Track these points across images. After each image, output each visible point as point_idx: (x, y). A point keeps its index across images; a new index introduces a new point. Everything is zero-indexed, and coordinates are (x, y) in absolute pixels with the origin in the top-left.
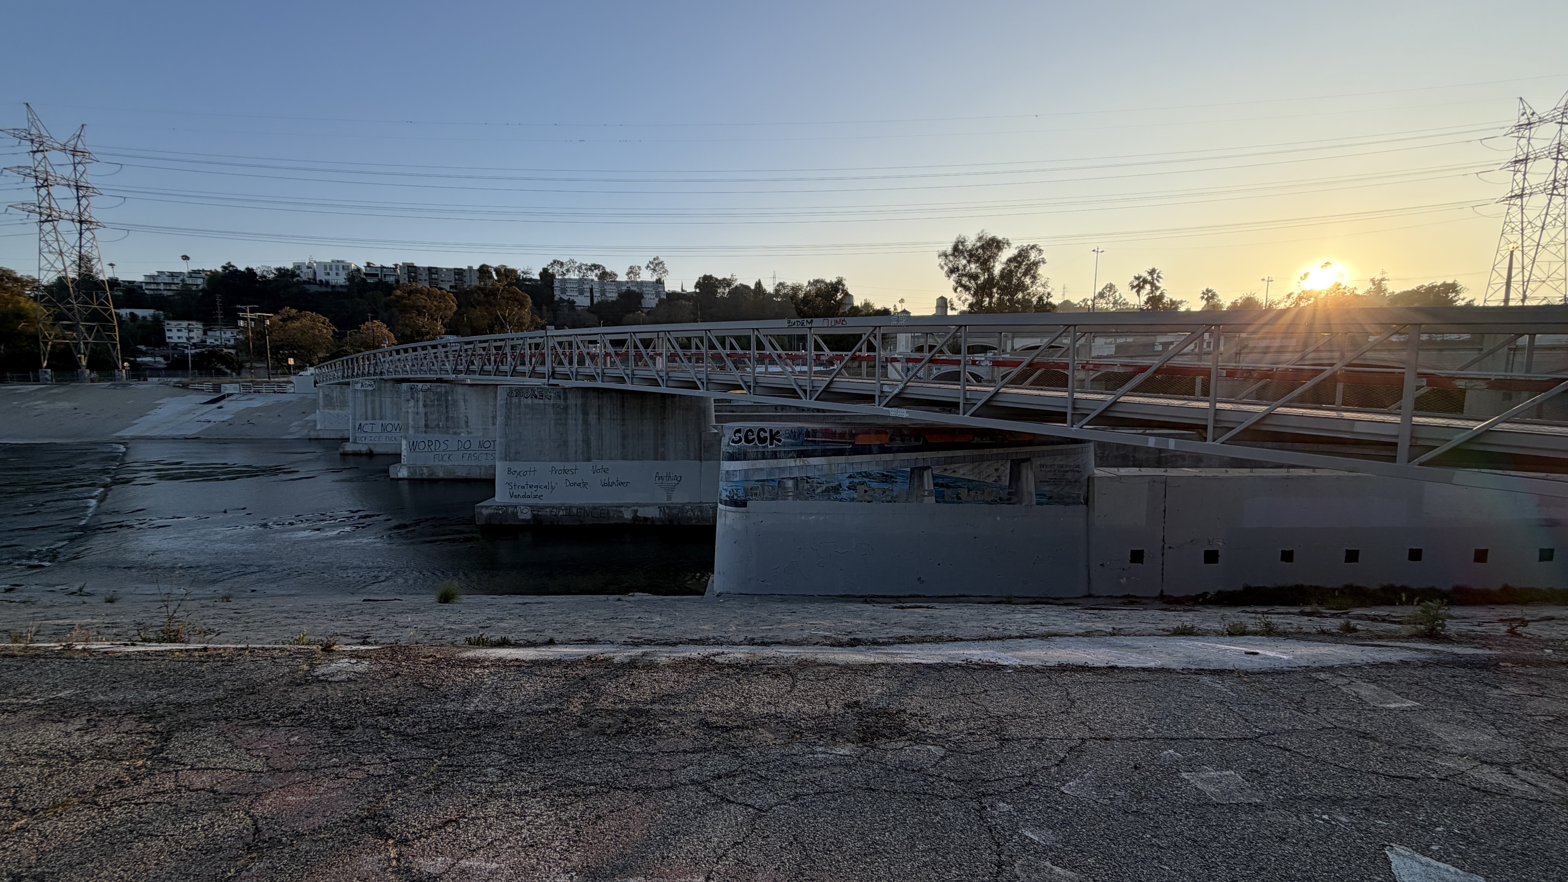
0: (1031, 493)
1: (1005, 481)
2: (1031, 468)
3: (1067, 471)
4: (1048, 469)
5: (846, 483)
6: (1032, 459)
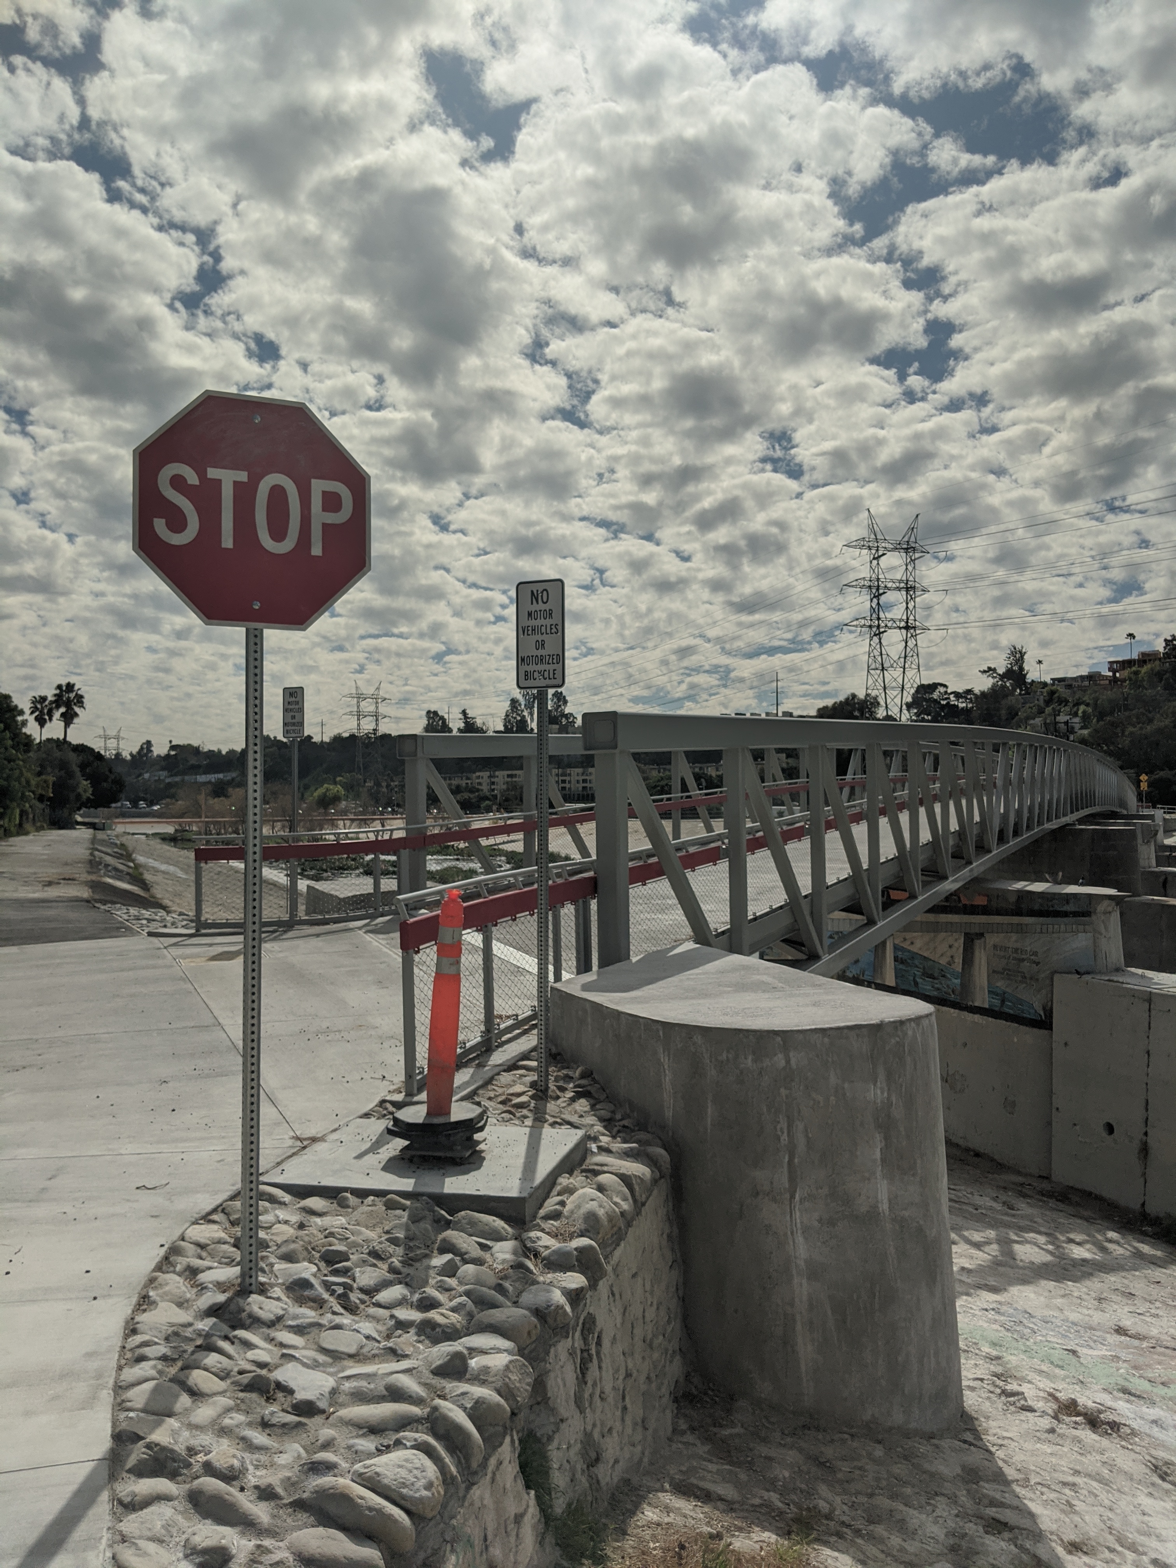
0: (983, 988)
1: (958, 967)
2: (985, 948)
4: (1002, 954)
6: (986, 935)
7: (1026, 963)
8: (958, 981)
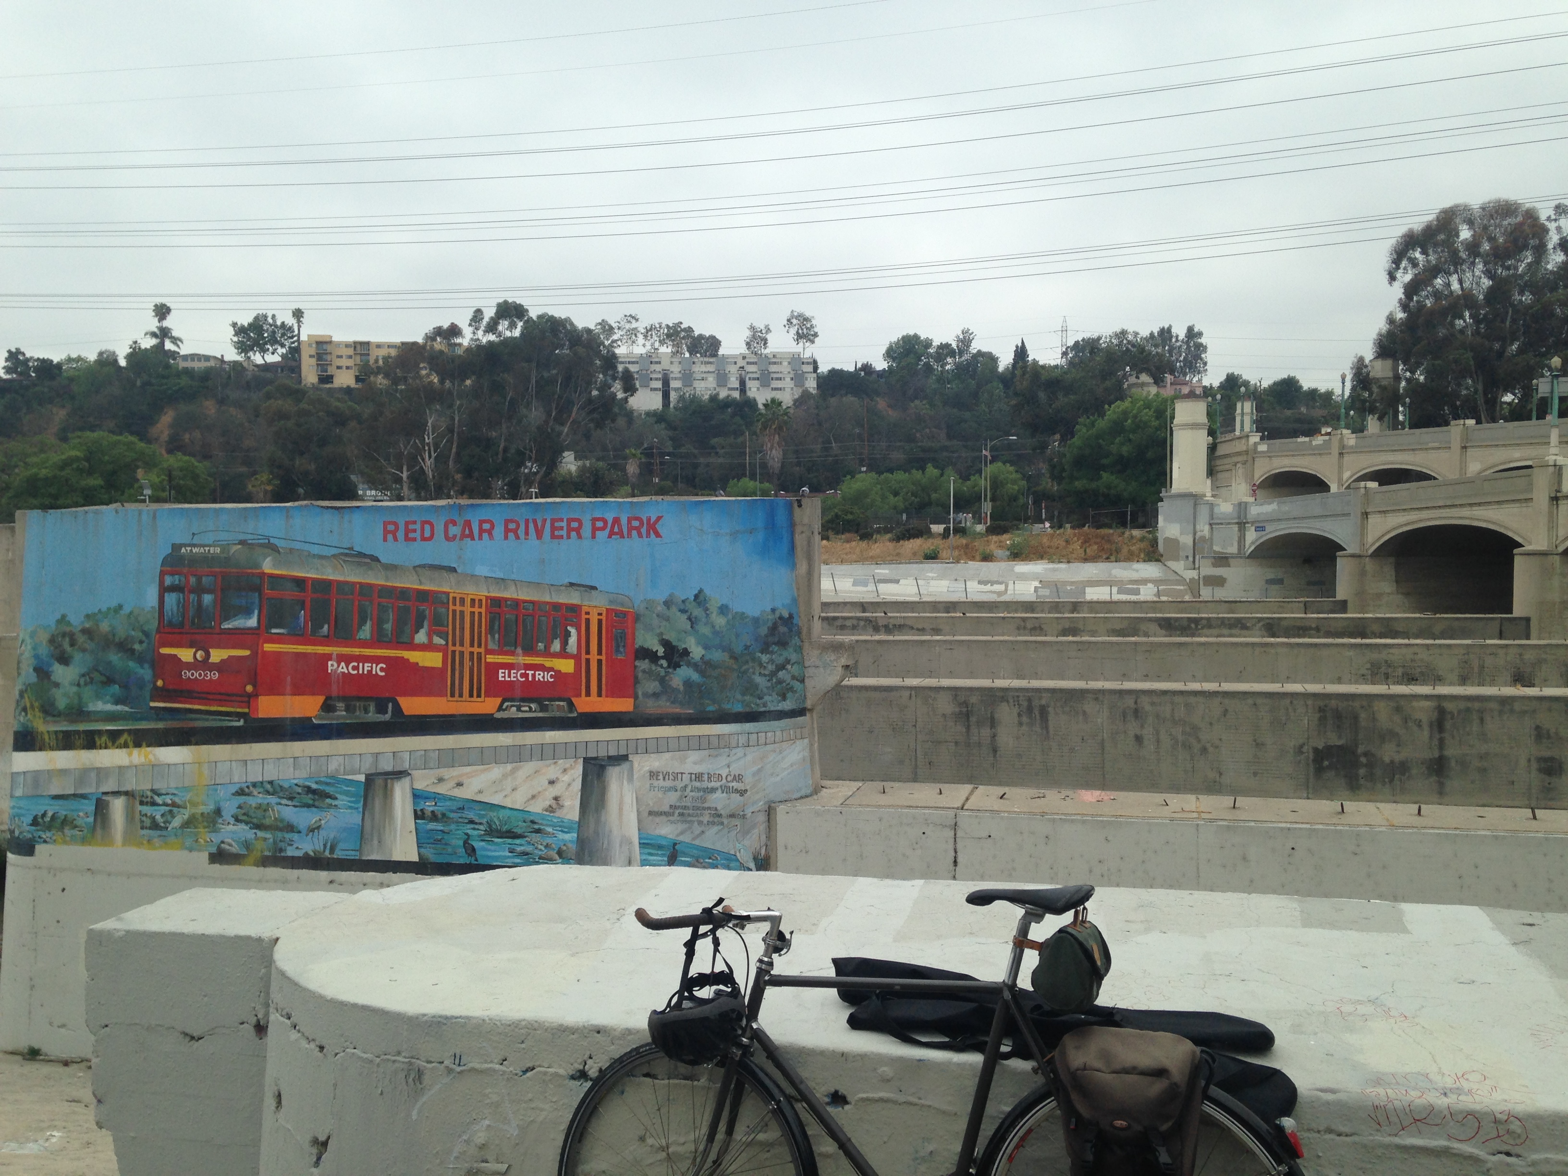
0: (627, 841)
1: (571, 810)
2: (631, 778)
3: (713, 790)
4: (668, 783)
5: (230, 808)
6: (631, 757)
7: (718, 794)
8: (571, 837)
